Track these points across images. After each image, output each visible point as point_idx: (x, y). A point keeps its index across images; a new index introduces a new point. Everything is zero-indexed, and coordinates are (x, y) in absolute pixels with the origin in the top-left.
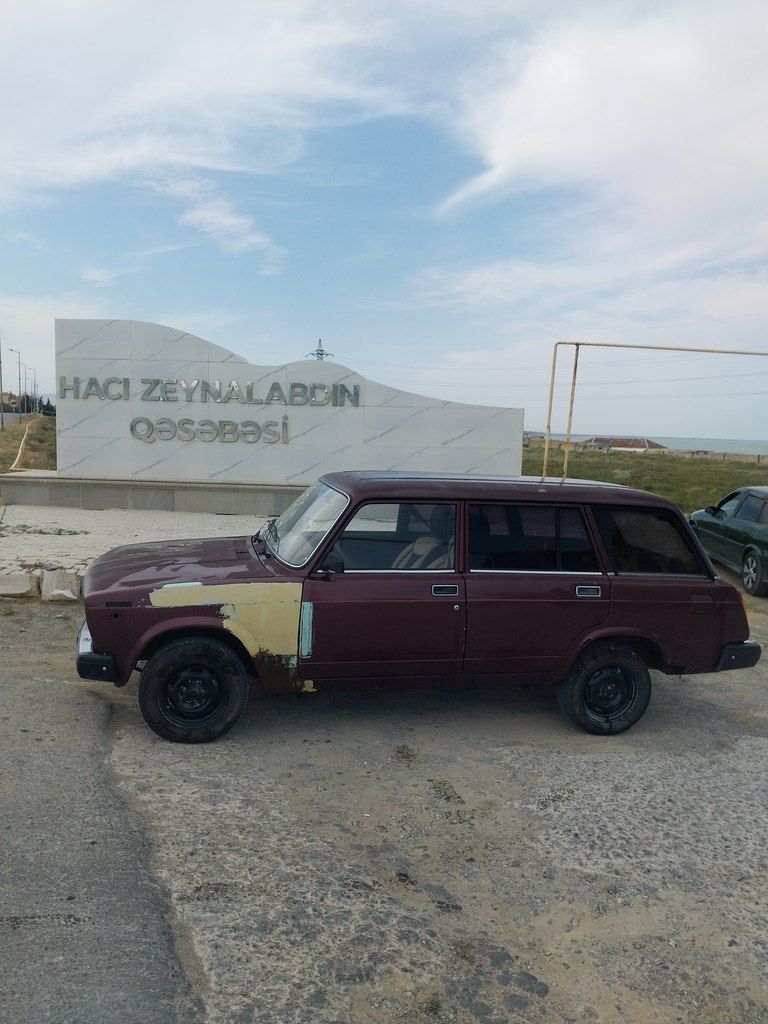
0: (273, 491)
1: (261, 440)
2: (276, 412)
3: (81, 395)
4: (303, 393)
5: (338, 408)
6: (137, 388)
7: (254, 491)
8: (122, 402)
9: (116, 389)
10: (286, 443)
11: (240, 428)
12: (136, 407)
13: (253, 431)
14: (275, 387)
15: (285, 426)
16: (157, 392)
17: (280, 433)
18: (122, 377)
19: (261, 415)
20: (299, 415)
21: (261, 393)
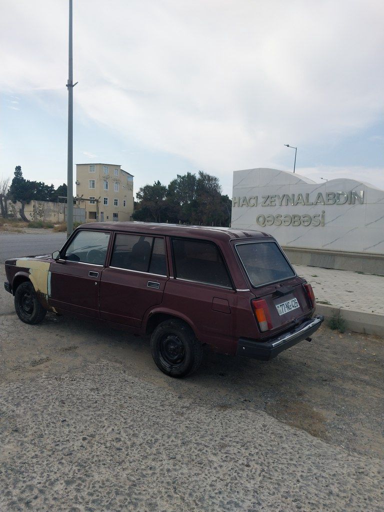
0: (310, 252)
1: (311, 224)
2: (319, 209)
3: (241, 205)
4: (334, 198)
5: (352, 205)
6: (261, 200)
7: (301, 252)
8: (254, 208)
9: (253, 202)
10: (323, 226)
11: (302, 218)
12: (260, 210)
13: (308, 221)
14: (320, 195)
15: (323, 216)
16: (268, 202)
17: (319, 221)
18: (255, 195)
19: (311, 211)
20: (331, 211)
21: (313, 199)
